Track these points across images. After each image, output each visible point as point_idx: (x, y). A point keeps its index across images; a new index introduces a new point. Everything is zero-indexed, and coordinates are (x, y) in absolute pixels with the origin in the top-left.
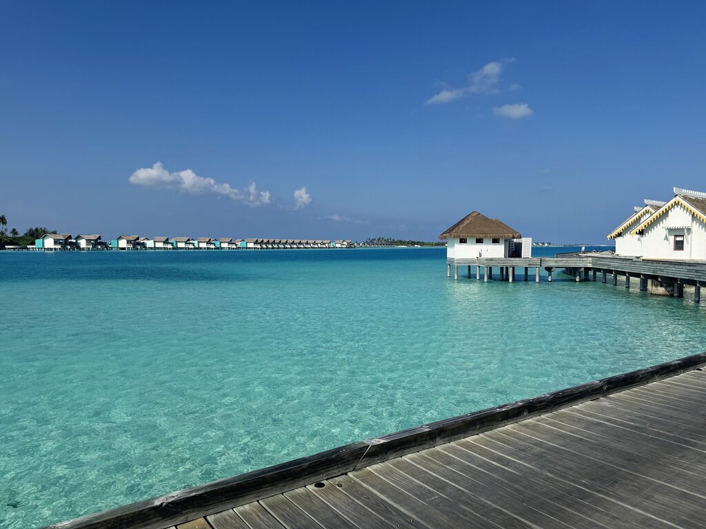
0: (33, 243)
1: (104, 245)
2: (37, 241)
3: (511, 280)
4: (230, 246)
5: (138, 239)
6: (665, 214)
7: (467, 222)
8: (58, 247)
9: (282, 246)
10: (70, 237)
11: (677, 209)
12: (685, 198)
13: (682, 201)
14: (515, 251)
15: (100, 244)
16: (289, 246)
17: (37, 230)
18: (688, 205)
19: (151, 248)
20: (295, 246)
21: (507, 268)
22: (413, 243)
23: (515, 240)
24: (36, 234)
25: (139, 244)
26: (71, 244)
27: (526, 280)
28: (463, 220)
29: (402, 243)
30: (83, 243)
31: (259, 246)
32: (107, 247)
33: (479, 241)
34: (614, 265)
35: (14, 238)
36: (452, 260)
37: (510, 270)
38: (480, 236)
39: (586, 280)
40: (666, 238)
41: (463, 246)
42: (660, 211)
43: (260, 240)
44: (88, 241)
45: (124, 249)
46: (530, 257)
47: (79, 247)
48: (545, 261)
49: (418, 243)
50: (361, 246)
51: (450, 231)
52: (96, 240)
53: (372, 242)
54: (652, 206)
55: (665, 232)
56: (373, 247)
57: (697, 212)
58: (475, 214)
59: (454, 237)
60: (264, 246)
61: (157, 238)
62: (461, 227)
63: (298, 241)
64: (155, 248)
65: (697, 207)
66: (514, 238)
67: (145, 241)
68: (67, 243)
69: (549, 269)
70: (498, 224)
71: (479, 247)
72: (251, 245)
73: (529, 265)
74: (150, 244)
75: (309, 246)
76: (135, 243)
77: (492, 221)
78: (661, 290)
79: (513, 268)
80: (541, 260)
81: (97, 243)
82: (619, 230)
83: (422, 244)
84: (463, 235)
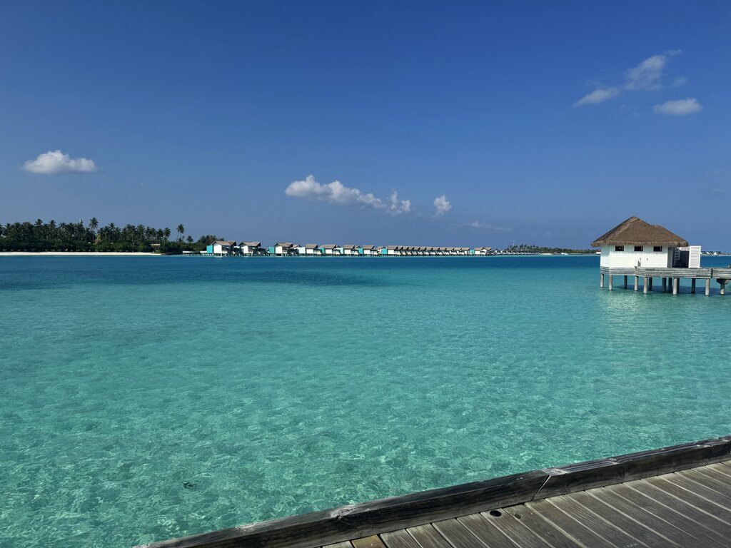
0: (205, 249)
1: (264, 251)
2: (208, 247)
3: (675, 291)
4: (372, 253)
5: (292, 246)
7: (624, 228)
8: (226, 252)
9: (421, 253)
10: (235, 244)
14: (680, 260)
15: (260, 250)
16: (427, 253)
17: (208, 237)
19: (303, 254)
20: (434, 253)
21: (670, 279)
22: (560, 251)
23: (680, 249)
24: (207, 241)
25: (292, 250)
26: (236, 250)
27: (693, 292)
28: (620, 226)
29: (546, 250)
30: (246, 250)
31: (399, 253)
32: (265, 253)
33: (638, 249)
35: (190, 245)
36: (606, 270)
37: (675, 282)
38: (640, 244)
41: (620, 254)
43: (400, 247)
44: (250, 248)
45: (280, 255)
46: (698, 267)
47: (242, 253)
48: (717, 272)
49: (565, 251)
50: (501, 254)
51: (604, 238)
52: (256, 247)
53: (514, 249)
56: (514, 255)
58: (634, 220)
59: (609, 244)
60: (404, 253)
61: (308, 246)
62: (617, 233)
63: (437, 248)
64: (306, 254)
66: (679, 246)
67: (298, 248)
68: (232, 249)
69: (721, 281)
70: (661, 230)
71: (638, 255)
72: (391, 252)
73: (697, 276)
74: (302, 250)
75: (448, 253)
76: (290, 250)
77: (653, 228)
79: (678, 279)
80: (712, 271)
81: (257, 249)
83: (569, 251)
84: (619, 243)
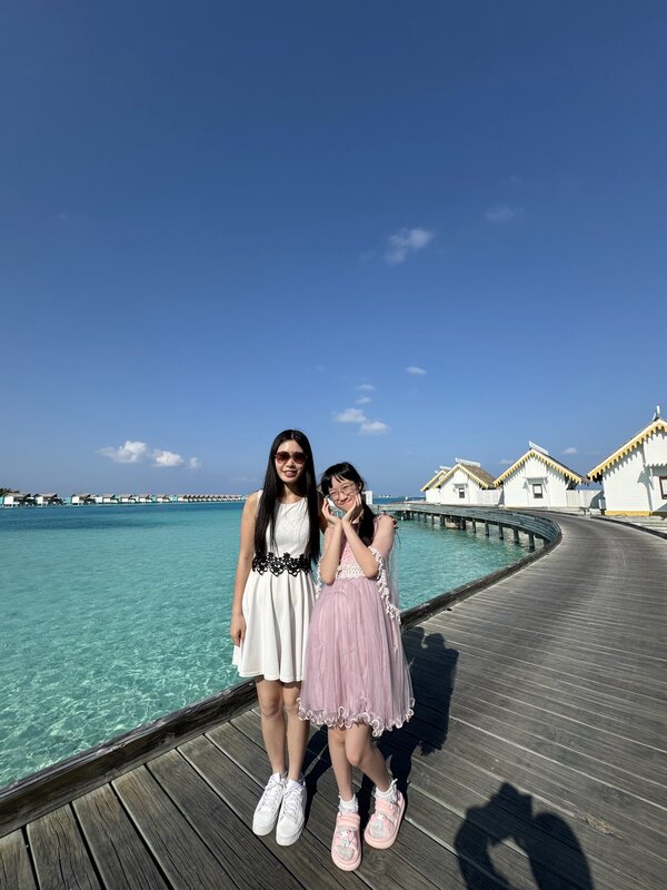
4: (164, 500)
5: (89, 496)
6: (452, 475)
8: (17, 503)
10: (29, 496)
11: (459, 471)
13: (461, 467)
15: (56, 500)
18: (465, 469)
19: (100, 503)
25: (90, 500)
26: (29, 501)
30: (40, 500)
31: (187, 500)
32: (61, 503)
34: (424, 509)
39: (408, 519)
40: (454, 491)
42: (449, 473)
44: (45, 499)
45: (76, 504)
47: (35, 503)
52: (52, 498)
54: (445, 470)
55: (453, 487)
57: (470, 474)
61: (106, 495)
64: (104, 503)
65: (470, 470)
67: (95, 498)
68: (26, 500)
72: (180, 499)
74: (99, 500)
76: (87, 499)
78: (452, 525)
82: (427, 486)
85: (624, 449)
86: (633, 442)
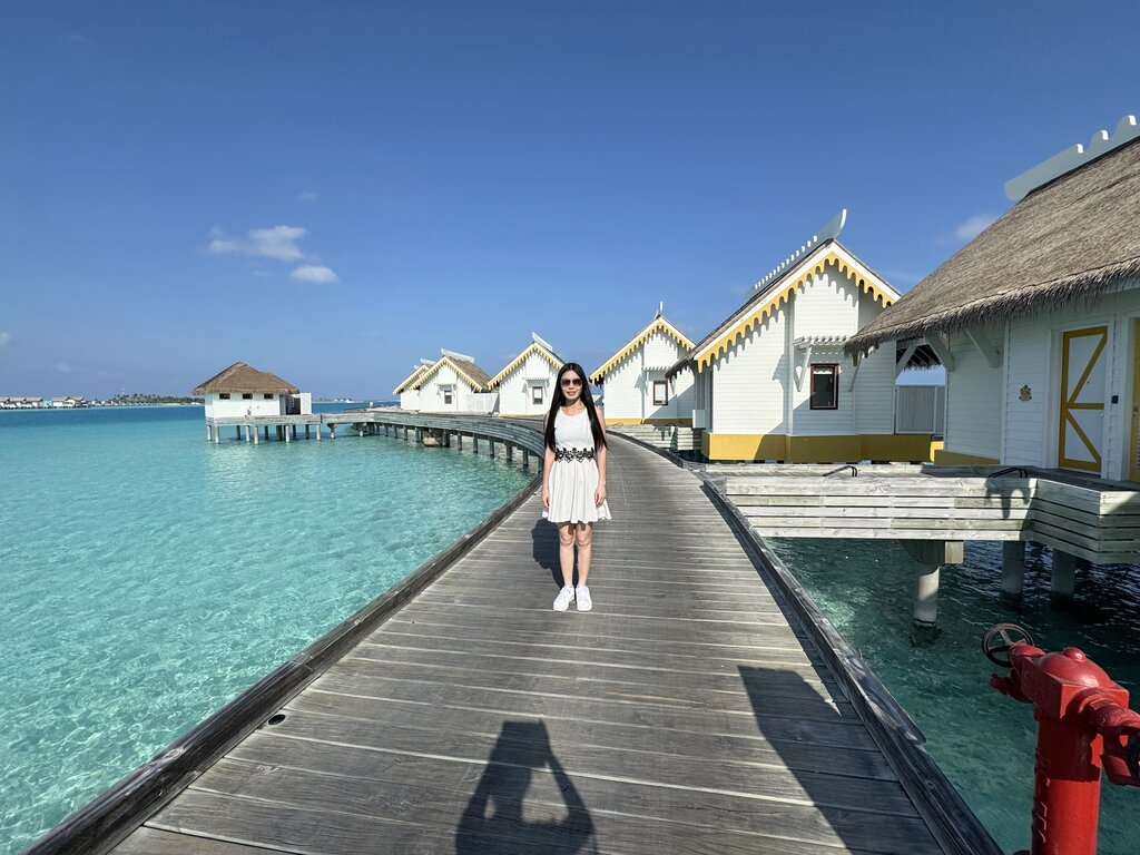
3: (287, 439)
6: (436, 372)
7: (228, 374)
11: (445, 367)
12: (451, 358)
13: (449, 361)
14: (293, 408)
18: (453, 365)
23: (294, 396)
27: (307, 438)
29: (171, 400)
33: (247, 396)
34: (393, 419)
36: (211, 420)
37: (287, 429)
38: (248, 391)
39: (371, 434)
40: (438, 393)
41: (225, 402)
42: (432, 369)
46: (310, 413)
48: (326, 417)
49: (196, 400)
50: (103, 405)
51: (208, 384)
53: (124, 399)
54: (427, 365)
55: (437, 388)
56: (124, 406)
57: (460, 371)
58: (240, 365)
59: (211, 392)
62: (220, 380)
65: (460, 367)
66: (290, 393)
69: (331, 425)
70: (272, 378)
71: (247, 403)
73: (309, 422)
77: (262, 375)
78: (431, 441)
79: (294, 426)
80: (322, 417)
82: (401, 386)
84: (224, 390)
85: (626, 349)
86: (635, 341)
